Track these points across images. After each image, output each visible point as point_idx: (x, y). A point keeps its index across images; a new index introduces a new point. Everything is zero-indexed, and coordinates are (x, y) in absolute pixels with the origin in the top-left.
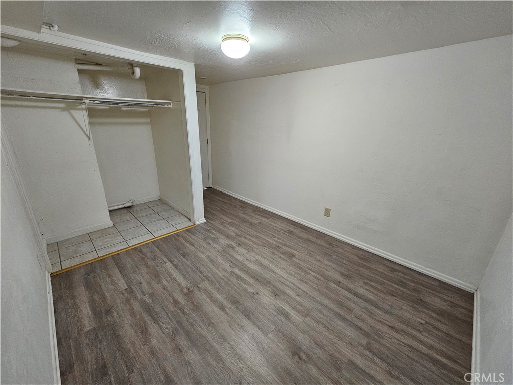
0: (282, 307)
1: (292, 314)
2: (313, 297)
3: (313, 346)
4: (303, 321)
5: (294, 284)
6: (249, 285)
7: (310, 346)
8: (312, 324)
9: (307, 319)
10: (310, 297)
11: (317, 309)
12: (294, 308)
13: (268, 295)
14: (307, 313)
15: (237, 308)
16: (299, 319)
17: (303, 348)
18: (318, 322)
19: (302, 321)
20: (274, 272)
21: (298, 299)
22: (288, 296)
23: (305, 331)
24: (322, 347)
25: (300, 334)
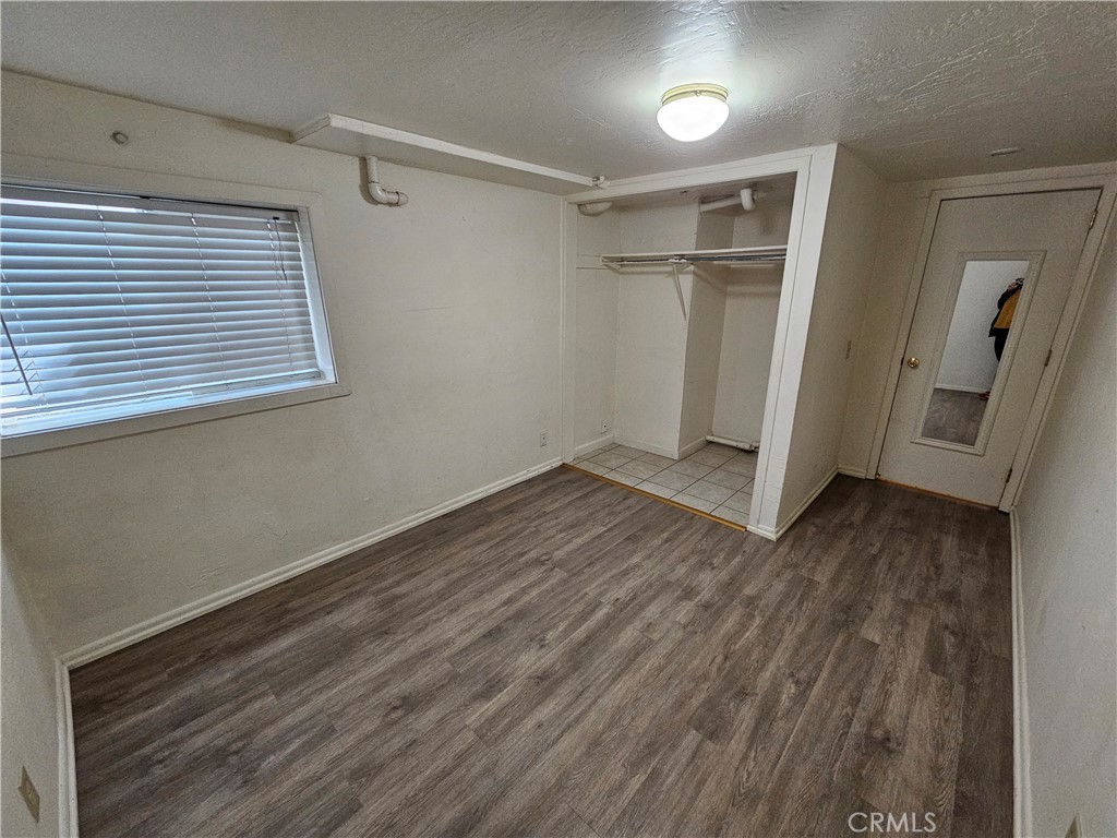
0: (505, 687)
1: (486, 707)
2: (534, 762)
3: (410, 736)
4: (465, 726)
5: (578, 720)
6: (566, 633)
7: (410, 730)
8: (459, 745)
9: (470, 736)
10: (536, 757)
11: (495, 764)
12: (501, 712)
13: (538, 664)
14: (486, 738)
15: (508, 619)
16: (472, 719)
17: (412, 718)
18: (461, 758)
19: (467, 723)
20: (615, 679)
21: (529, 723)
22: (537, 704)
23: (442, 727)
24: (403, 753)
25: (439, 717)
